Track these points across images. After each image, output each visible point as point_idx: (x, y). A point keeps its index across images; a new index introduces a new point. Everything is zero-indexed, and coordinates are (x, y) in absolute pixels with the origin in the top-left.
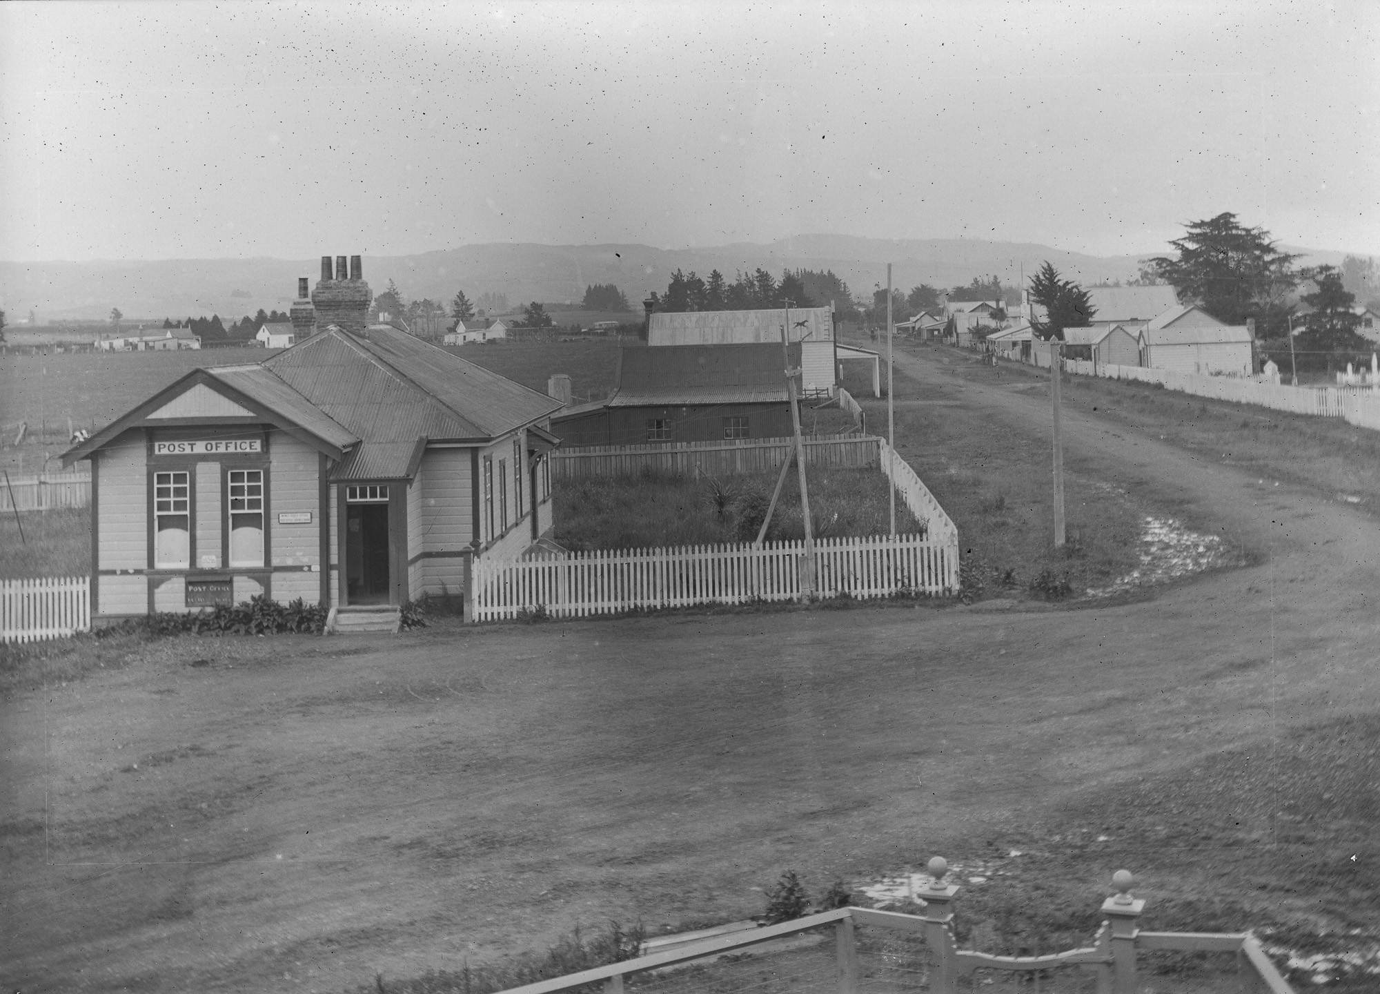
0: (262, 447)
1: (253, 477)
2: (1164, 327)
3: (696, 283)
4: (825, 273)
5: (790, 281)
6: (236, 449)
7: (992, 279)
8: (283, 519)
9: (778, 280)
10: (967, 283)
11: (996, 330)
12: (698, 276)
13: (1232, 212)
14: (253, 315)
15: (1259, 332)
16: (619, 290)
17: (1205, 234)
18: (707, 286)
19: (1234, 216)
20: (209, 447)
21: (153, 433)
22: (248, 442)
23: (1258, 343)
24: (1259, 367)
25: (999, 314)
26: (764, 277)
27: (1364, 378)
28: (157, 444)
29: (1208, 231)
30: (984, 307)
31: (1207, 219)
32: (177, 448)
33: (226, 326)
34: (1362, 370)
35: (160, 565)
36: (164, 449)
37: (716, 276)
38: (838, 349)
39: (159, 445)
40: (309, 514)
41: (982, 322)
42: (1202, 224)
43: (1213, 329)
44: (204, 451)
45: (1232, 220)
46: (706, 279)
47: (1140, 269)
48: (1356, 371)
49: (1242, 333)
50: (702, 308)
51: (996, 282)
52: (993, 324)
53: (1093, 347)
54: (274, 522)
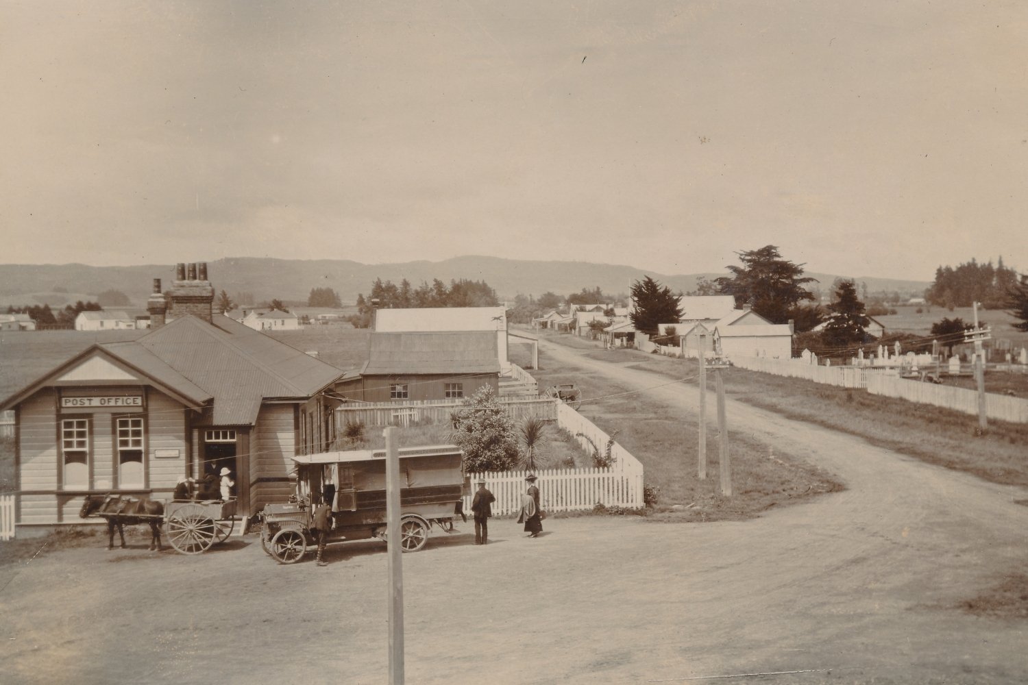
0: (143, 402)
1: (136, 424)
2: (732, 324)
3: (390, 288)
4: (481, 282)
5: (457, 288)
6: (123, 403)
7: (596, 290)
8: (159, 454)
9: (448, 287)
10: (579, 292)
11: (609, 325)
12: (392, 283)
13: (774, 245)
14: (74, 305)
15: (797, 329)
16: (335, 292)
17: (755, 260)
18: (399, 291)
19: (775, 248)
20: (103, 402)
21: (62, 391)
22: (132, 398)
23: (795, 336)
24: (796, 353)
25: (609, 313)
26: (439, 285)
27: (872, 363)
28: (63, 399)
29: (756, 258)
30: (598, 309)
31: (756, 250)
32: (79, 403)
33: (55, 313)
34: (872, 356)
35: (68, 488)
36: (69, 404)
37: (406, 284)
38: (509, 337)
39: (66, 400)
40: (177, 451)
41: (597, 319)
42: (751, 253)
43: (762, 326)
44: (99, 404)
45: (773, 251)
46: (399, 285)
47: (698, 284)
48: (866, 356)
49: (786, 329)
50: (396, 306)
51: (598, 292)
52: (605, 320)
53: (681, 338)
54: (151, 456)
